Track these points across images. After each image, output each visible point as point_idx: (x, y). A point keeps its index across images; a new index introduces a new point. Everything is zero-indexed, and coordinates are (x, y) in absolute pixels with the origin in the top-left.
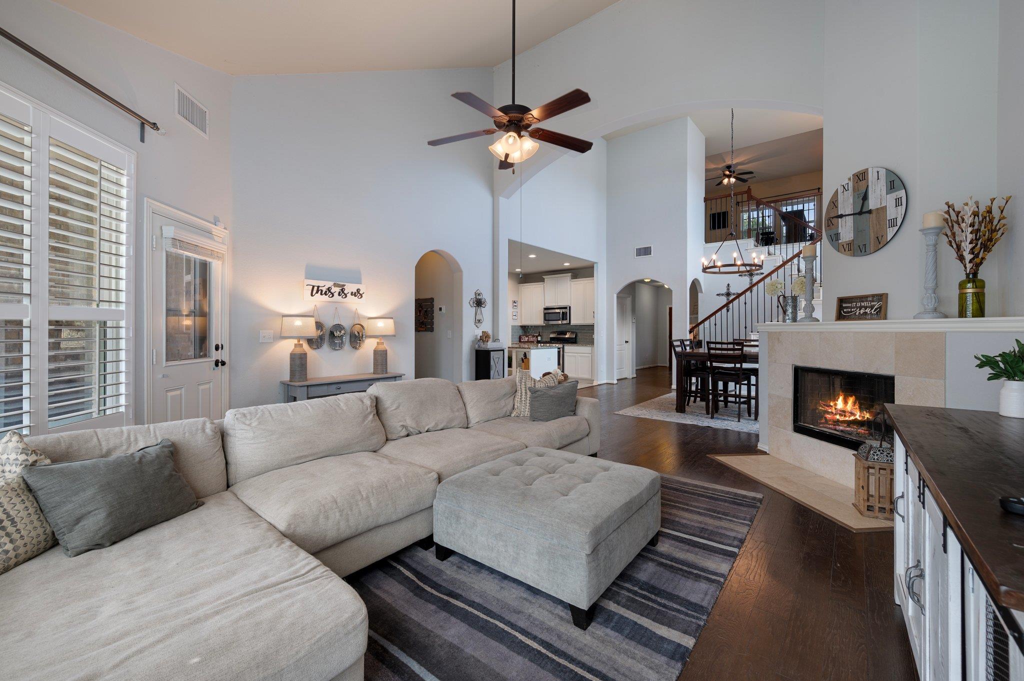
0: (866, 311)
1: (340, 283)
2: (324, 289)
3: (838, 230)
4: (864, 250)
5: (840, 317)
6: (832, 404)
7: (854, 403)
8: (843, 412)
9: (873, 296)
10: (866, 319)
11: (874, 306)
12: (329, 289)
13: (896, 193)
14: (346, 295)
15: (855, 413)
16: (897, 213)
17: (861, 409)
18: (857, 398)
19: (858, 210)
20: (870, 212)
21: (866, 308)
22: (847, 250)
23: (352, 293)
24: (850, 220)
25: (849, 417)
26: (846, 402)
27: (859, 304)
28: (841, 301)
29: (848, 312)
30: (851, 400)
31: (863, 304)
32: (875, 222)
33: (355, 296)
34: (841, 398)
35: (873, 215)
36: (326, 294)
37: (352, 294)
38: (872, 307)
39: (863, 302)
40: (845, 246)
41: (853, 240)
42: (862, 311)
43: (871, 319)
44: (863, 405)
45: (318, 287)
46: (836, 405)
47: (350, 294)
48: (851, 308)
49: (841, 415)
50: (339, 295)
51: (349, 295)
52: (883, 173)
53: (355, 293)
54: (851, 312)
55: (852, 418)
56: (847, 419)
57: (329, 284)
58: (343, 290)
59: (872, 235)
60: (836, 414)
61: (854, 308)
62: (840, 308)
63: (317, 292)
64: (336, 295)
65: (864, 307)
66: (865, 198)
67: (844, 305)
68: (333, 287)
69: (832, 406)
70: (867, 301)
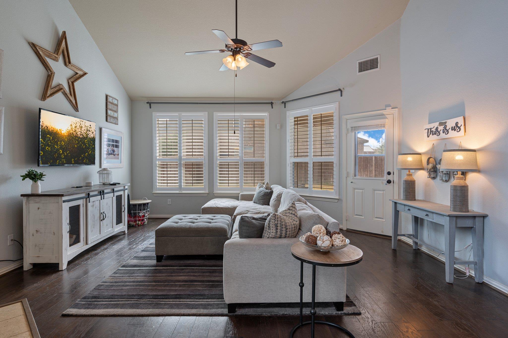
1: (442, 122)
2: (434, 130)
12: (437, 129)
14: (448, 131)
23: (452, 127)
33: (455, 130)
36: (435, 134)
37: (452, 130)
45: (431, 129)
47: (451, 129)
50: (443, 132)
51: (450, 131)
53: (455, 127)
57: (436, 124)
58: (445, 127)
63: (430, 134)
64: (441, 132)
68: (439, 127)
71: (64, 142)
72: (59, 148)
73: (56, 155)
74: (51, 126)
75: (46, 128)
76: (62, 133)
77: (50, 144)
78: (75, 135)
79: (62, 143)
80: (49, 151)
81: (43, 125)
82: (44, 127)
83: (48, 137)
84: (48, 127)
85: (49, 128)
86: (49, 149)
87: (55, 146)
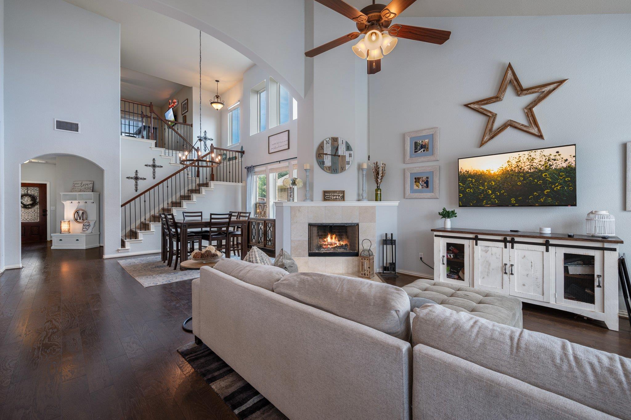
0: (337, 197)
3: (324, 160)
4: (336, 171)
5: (325, 199)
6: (325, 240)
7: (335, 238)
8: (331, 244)
9: (339, 191)
10: (337, 201)
11: (340, 195)
13: (350, 152)
15: (336, 243)
16: (350, 159)
17: (339, 241)
18: (336, 235)
19: (334, 154)
20: (339, 156)
21: (336, 196)
22: (328, 170)
24: (330, 157)
25: (334, 245)
26: (332, 238)
27: (333, 194)
28: (325, 192)
29: (328, 198)
30: (334, 236)
31: (335, 194)
32: (341, 161)
34: (329, 236)
35: (340, 158)
38: (339, 196)
39: (335, 193)
40: (327, 168)
41: (331, 166)
42: (335, 197)
43: (339, 201)
44: (340, 238)
46: (327, 240)
48: (330, 196)
49: (330, 245)
52: (344, 142)
54: (330, 197)
55: (335, 245)
56: (333, 246)
59: (340, 166)
60: (328, 245)
61: (331, 196)
62: (324, 196)
65: (335, 195)
66: (337, 149)
67: (326, 194)
69: (325, 241)
70: (336, 193)
71: (494, 181)
72: (487, 188)
73: (481, 196)
74: (473, 170)
75: (465, 173)
76: (491, 174)
77: (472, 186)
78: (516, 171)
79: (492, 183)
80: (471, 192)
81: (462, 171)
82: (464, 173)
83: (469, 180)
84: (468, 172)
85: (470, 172)
86: (471, 191)
87: (480, 187)
